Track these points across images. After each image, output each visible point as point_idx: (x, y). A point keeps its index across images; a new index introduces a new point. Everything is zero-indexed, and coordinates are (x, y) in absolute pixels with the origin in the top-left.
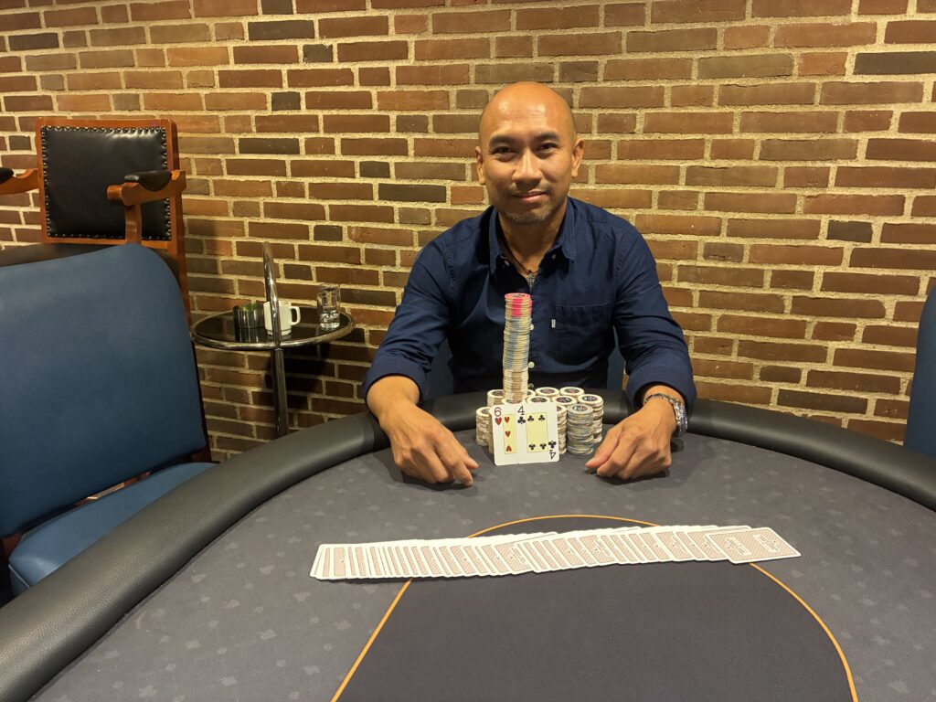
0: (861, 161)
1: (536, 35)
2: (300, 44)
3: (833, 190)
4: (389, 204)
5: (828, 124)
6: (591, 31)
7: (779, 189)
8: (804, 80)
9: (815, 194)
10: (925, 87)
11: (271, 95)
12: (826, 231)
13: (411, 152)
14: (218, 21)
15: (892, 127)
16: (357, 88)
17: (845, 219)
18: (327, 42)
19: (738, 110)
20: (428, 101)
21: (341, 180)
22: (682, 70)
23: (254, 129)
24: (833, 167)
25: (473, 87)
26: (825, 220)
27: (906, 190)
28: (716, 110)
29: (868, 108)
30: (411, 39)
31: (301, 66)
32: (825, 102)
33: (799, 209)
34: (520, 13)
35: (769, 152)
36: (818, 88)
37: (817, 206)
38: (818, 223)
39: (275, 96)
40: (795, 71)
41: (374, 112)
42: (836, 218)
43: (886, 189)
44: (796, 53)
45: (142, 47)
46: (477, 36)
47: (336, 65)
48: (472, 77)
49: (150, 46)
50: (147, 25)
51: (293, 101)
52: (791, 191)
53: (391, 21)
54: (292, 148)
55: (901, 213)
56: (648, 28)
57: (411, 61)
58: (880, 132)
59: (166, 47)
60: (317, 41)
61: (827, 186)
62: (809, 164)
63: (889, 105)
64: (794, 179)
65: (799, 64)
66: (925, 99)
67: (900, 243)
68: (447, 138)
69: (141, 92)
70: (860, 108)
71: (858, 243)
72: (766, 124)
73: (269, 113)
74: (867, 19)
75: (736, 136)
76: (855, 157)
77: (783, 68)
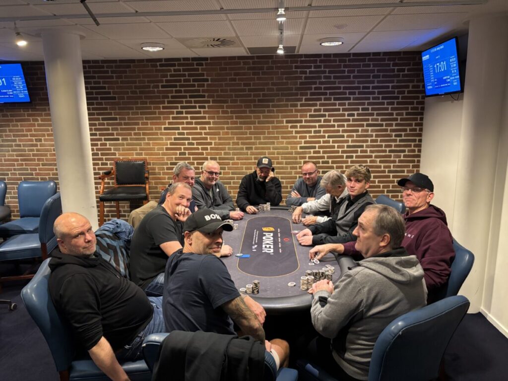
1: (240, 141)
2: (187, 142)
5: (296, 158)
6: (251, 141)
7: (289, 170)
8: (291, 150)
10: (311, 152)
14: (166, 136)
16: (200, 151)
18: (193, 142)
19: (280, 156)
20: (217, 154)
22: (269, 148)
25: (227, 151)
28: (276, 156)
29: (302, 155)
30: (213, 142)
31: (187, 146)
32: (295, 154)
34: (237, 137)
35: (286, 163)
36: (294, 152)
39: (180, 153)
41: (204, 156)
44: (289, 146)
45: (144, 142)
46: (227, 141)
47: (195, 146)
48: (227, 149)
49: (147, 141)
50: (146, 137)
51: (185, 154)
52: (291, 170)
53: (208, 138)
56: (262, 141)
57: (213, 146)
59: (151, 142)
60: (191, 141)
62: (294, 165)
63: (306, 155)
64: (292, 168)
65: (290, 148)
66: (312, 154)
69: (143, 152)
72: (286, 158)
73: (178, 156)
74: (300, 140)
75: (280, 160)
77: (287, 148)
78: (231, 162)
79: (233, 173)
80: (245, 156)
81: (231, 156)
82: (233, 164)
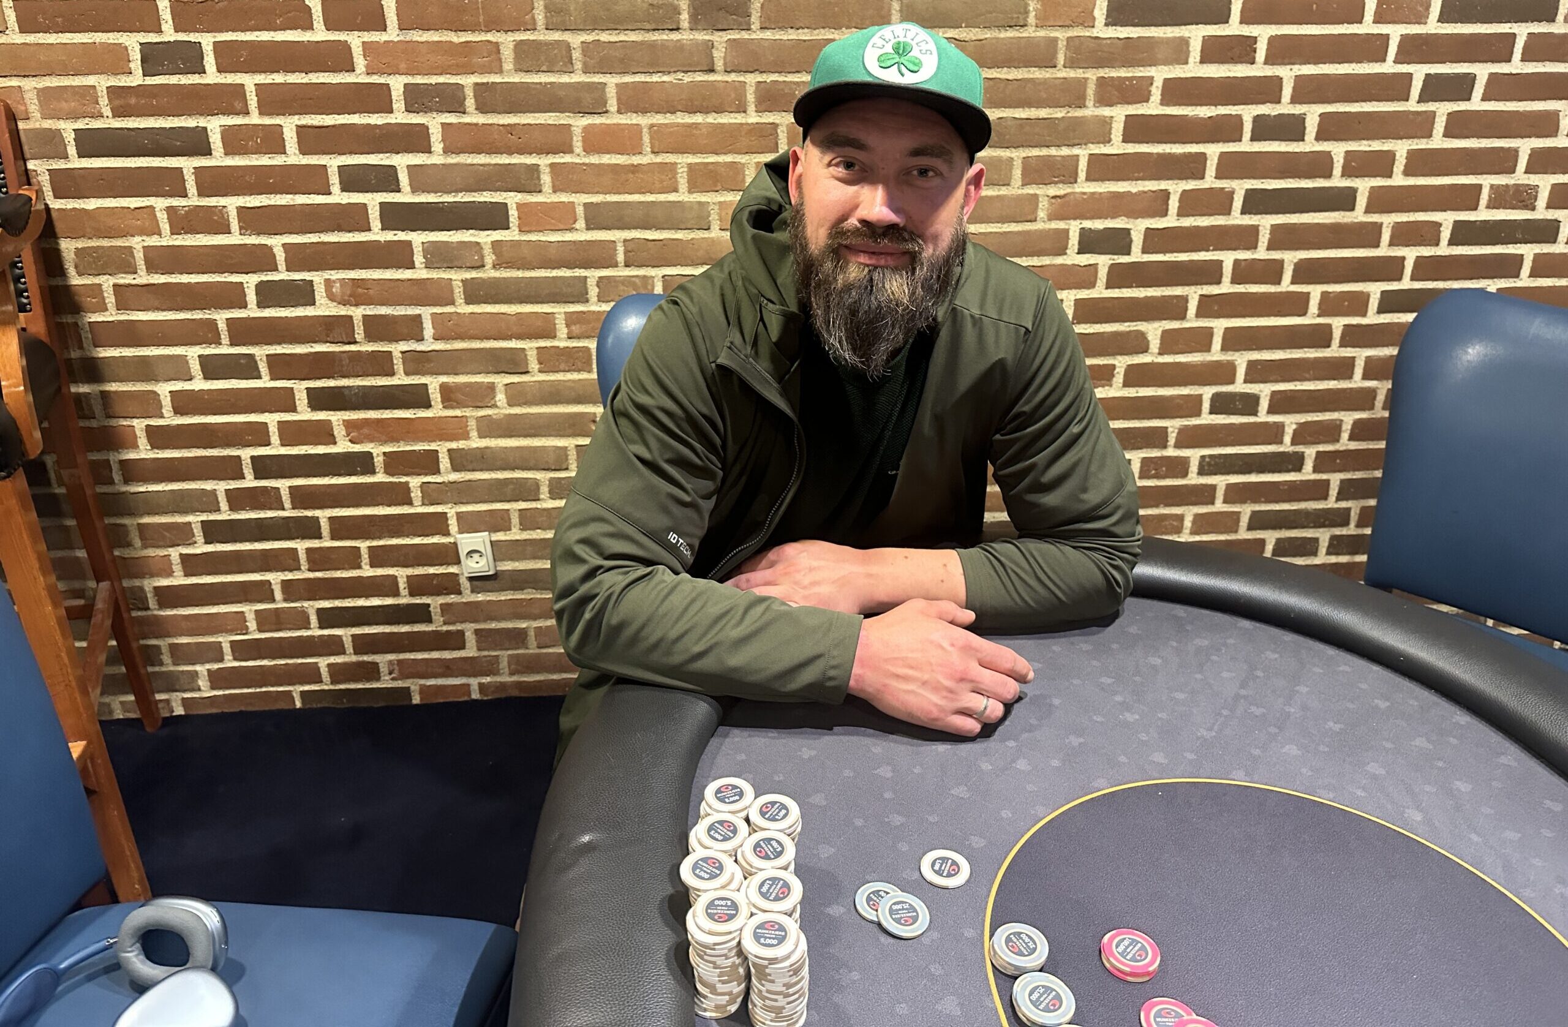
0: (1117, 147)
3: (1084, 187)
4: (402, 236)
5: (1073, 94)
7: (1016, 188)
8: (1042, 33)
9: (1061, 192)
10: (1192, 42)
11: (138, 48)
12: (1076, 243)
13: (437, 146)
15: (1152, 99)
16: (321, 34)
17: (1099, 225)
20: (462, 59)
21: (301, 199)
23: (107, 111)
24: (1083, 153)
25: (542, 35)
26: (1074, 228)
27: (1170, 182)
29: (1123, 73)
32: (1071, 64)
33: (1042, 214)
36: (1062, 45)
37: (1065, 209)
38: (1066, 232)
39: (147, 48)
40: (1031, 19)
41: (359, 76)
42: (1088, 224)
43: (1147, 183)
48: (540, 18)
51: (190, 58)
52: (1030, 190)
54: (197, 144)
55: (1164, 213)
58: (1138, 105)
61: (1076, 182)
62: (1053, 151)
63: (1149, 68)
64: (1034, 173)
65: (1035, 10)
66: (1191, 60)
67: (1164, 252)
68: (501, 122)
70: (1114, 73)
71: (1116, 257)
73: (137, 79)
76: (1109, 141)
77: (1015, 16)
78: (579, 123)
79: (596, 218)
80: (687, 78)
81: (578, 77)
82: (595, 142)
